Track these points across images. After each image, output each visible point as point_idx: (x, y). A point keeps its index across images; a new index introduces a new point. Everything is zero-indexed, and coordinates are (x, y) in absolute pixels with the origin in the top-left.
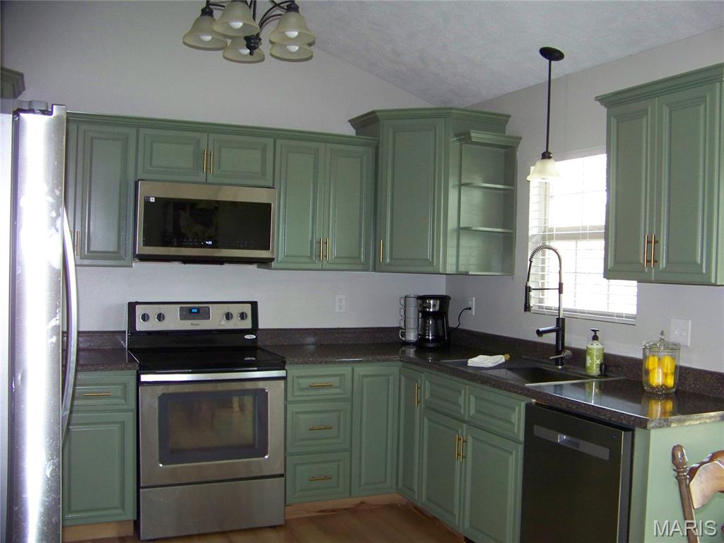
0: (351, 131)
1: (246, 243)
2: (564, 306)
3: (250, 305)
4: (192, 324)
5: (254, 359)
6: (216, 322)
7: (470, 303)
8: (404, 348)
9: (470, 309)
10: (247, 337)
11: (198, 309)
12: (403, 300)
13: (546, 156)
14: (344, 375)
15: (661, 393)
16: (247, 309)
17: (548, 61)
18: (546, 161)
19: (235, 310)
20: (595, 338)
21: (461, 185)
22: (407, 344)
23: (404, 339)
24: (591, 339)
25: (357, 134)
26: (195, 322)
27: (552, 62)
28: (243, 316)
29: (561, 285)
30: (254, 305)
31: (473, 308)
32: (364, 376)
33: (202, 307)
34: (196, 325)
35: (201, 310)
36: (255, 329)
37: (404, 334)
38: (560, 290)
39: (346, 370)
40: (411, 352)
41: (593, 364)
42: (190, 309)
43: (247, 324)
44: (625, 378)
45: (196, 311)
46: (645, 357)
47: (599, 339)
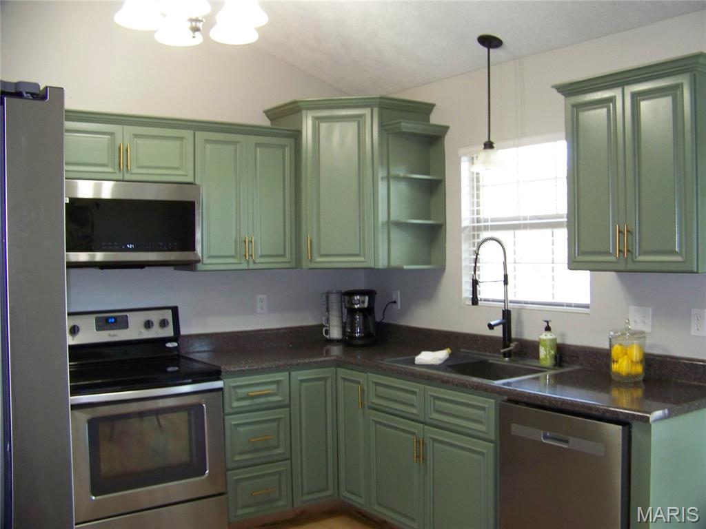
0: (266, 122)
1: (170, 244)
2: (510, 298)
3: (170, 311)
4: (110, 335)
5: (177, 368)
6: (134, 331)
7: (394, 296)
8: (328, 347)
9: (395, 302)
10: (169, 345)
11: (115, 318)
12: (324, 297)
13: (489, 145)
14: (281, 381)
15: (628, 382)
16: (168, 315)
17: (486, 49)
18: (489, 151)
19: (156, 317)
20: (548, 329)
21: (388, 178)
22: (331, 341)
23: (328, 337)
24: (544, 329)
25: (272, 124)
26: (112, 332)
27: (491, 50)
28: (163, 324)
29: (506, 277)
30: (175, 310)
31: (399, 302)
32: (301, 381)
33: (119, 316)
34: (114, 336)
35: (118, 319)
36: (177, 336)
37: (327, 332)
38: (506, 282)
39: (282, 376)
40: (336, 351)
41: (545, 355)
42: (107, 319)
43: (169, 332)
44: (581, 367)
45: (113, 320)
46: (611, 346)
47: (552, 329)
